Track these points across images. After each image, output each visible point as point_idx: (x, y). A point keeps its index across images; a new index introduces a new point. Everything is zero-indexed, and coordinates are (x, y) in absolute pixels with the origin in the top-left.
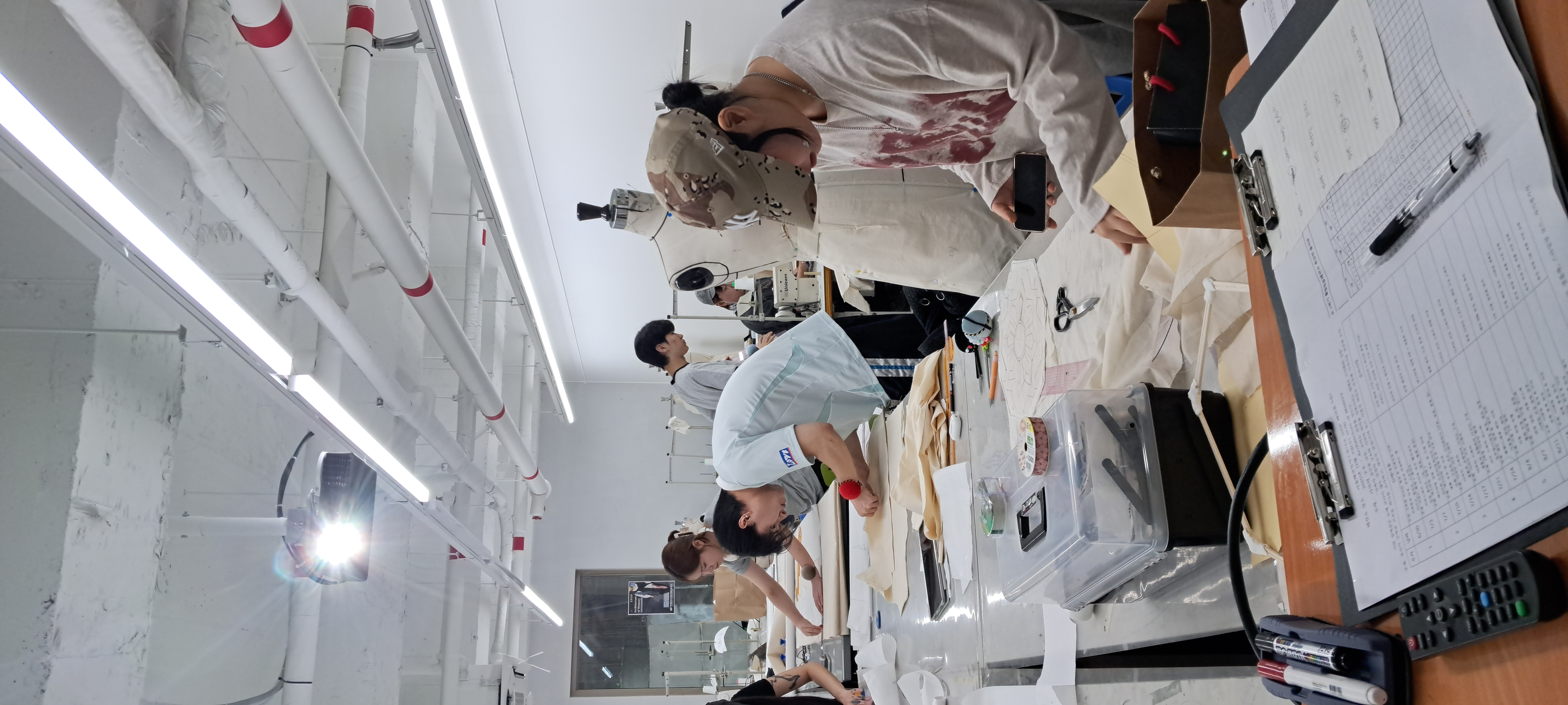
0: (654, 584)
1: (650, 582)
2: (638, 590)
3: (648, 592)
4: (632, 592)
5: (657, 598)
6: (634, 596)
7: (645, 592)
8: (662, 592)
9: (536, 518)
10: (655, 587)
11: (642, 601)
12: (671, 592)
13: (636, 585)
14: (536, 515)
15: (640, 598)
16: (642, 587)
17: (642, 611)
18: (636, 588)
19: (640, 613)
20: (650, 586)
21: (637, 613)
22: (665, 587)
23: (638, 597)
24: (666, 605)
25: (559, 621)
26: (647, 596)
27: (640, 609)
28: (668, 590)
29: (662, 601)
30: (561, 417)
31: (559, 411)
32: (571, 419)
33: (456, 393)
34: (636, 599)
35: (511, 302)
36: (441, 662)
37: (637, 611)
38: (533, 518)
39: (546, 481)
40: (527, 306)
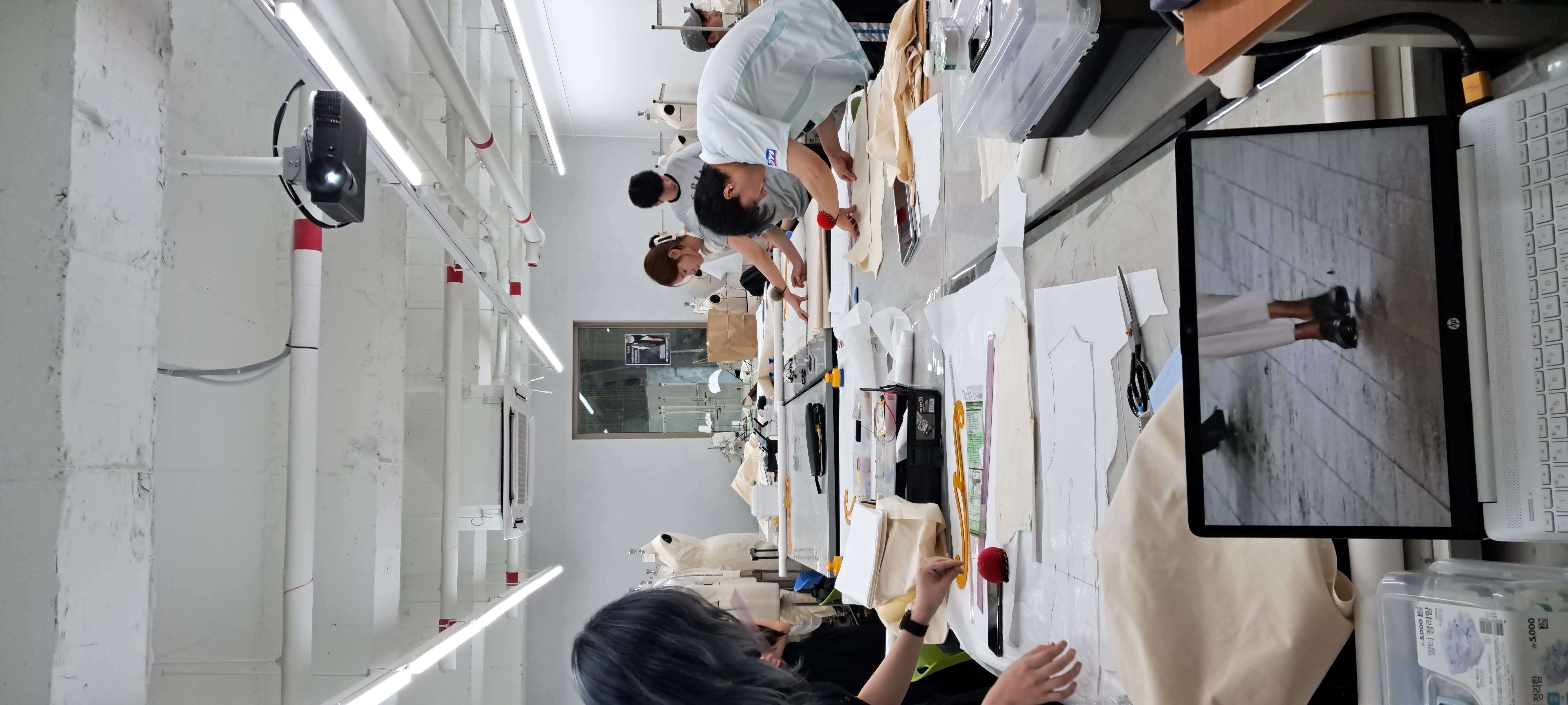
0: (650, 336)
1: (646, 335)
2: (634, 342)
3: (645, 344)
4: (629, 344)
5: (653, 350)
6: (631, 348)
7: (641, 344)
8: (658, 344)
9: (531, 265)
10: (651, 339)
11: (639, 352)
12: (667, 344)
13: (632, 337)
14: (531, 262)
15: (637, 349)
16: (638, 339)
17: (639, 362)
18: (632, 340)
19: (637, 363)
20: (646, 338)
21: (635, 363)
22: (661, 340)
23: (635, 349)
24: (662, 356)
25: (559, 367)
26: (643, 348)
27: (637, 360)
28: (664, 342)
29: (658, 352)
30: (551, 167)
31: (549, 161)
32: (562, 171)
33: (444, 115)
34: (633, 351)
35: (495, 29)
36: (444, 379)
37: (634, 362)
38: (528, 266)
39: (540, 229)
40: (511, 35)
